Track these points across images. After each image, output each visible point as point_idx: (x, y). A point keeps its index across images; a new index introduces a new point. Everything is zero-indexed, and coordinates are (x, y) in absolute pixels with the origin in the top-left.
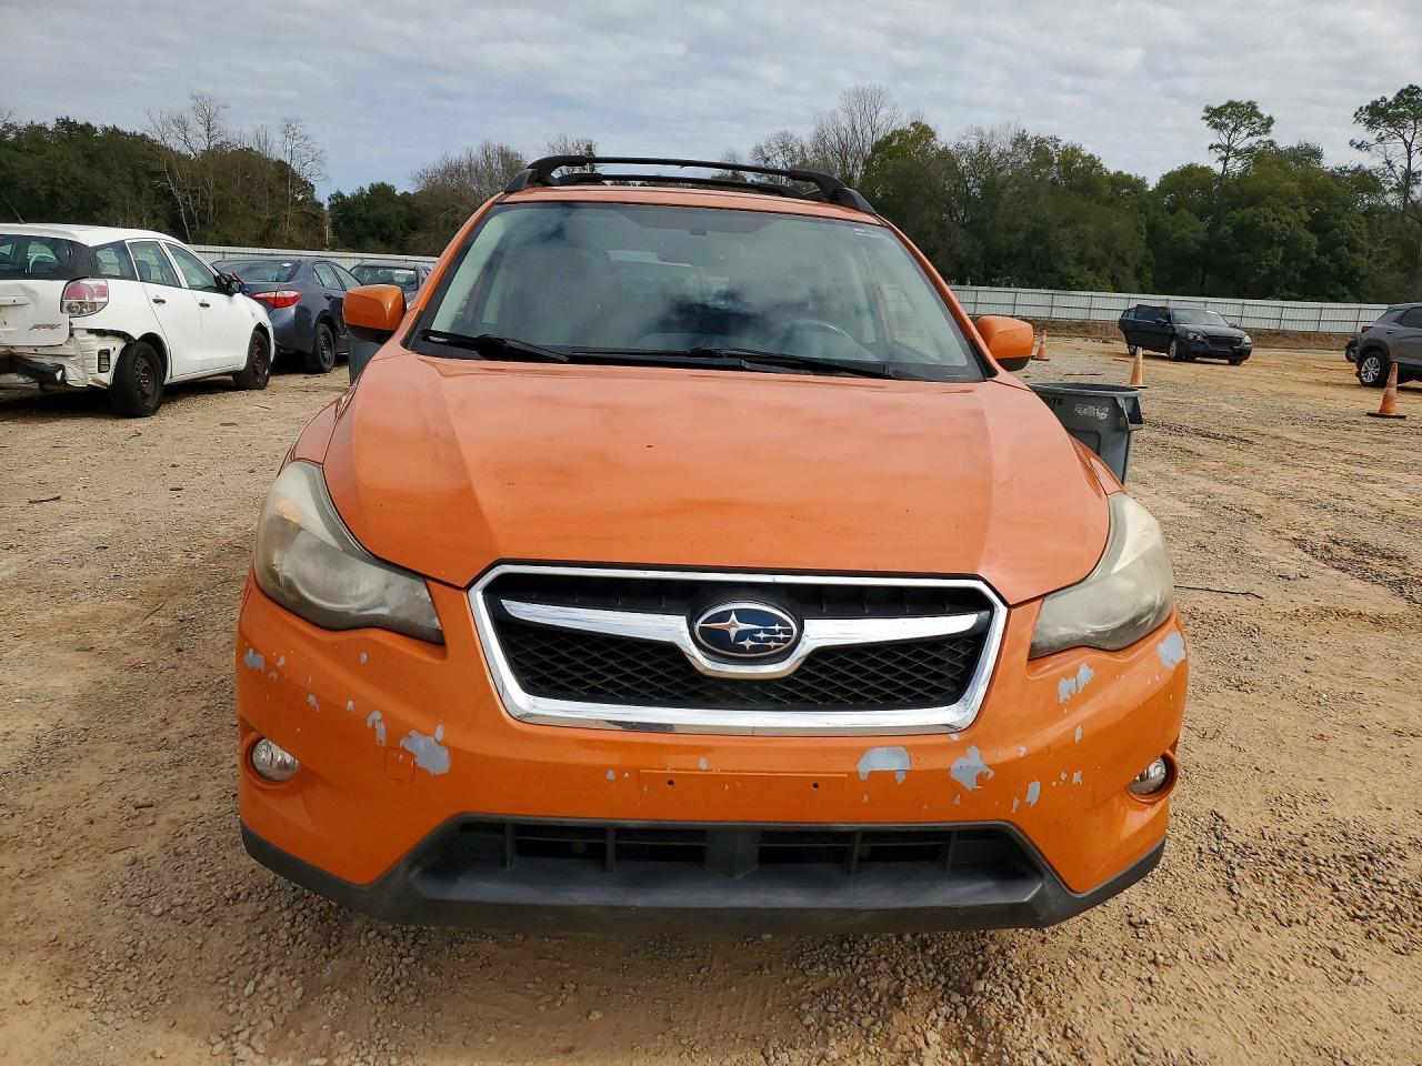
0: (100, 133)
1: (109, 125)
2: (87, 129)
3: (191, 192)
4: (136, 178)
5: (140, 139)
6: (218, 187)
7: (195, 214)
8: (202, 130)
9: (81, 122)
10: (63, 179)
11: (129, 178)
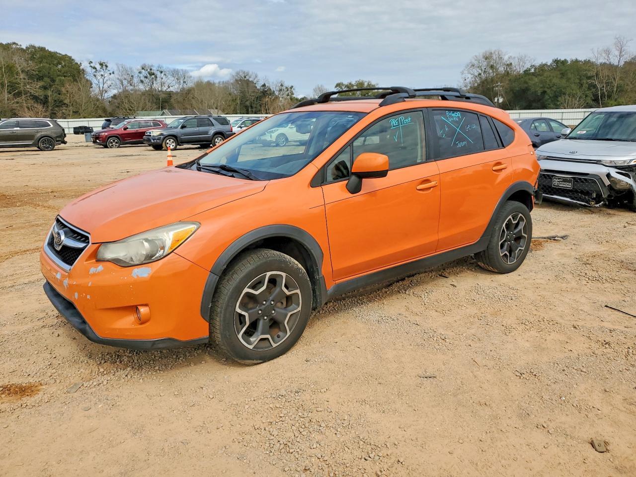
0: (569, 62)
1: (574, 58)
2: (564, 62)
3: (606, 83)
4: (580, 80)
5: (587, 62)
6: (621, 79)
7: (606, 93)
8: (617, 53)
9: (563, 59)
10: (549, 85)
11: (577, 81)
